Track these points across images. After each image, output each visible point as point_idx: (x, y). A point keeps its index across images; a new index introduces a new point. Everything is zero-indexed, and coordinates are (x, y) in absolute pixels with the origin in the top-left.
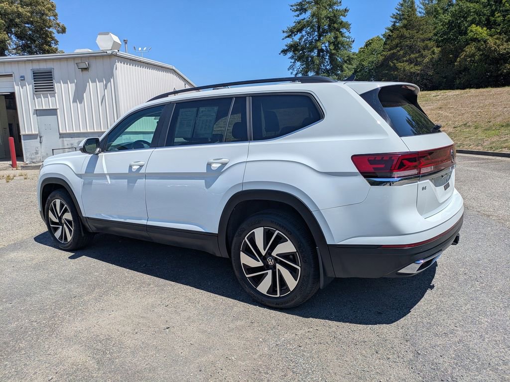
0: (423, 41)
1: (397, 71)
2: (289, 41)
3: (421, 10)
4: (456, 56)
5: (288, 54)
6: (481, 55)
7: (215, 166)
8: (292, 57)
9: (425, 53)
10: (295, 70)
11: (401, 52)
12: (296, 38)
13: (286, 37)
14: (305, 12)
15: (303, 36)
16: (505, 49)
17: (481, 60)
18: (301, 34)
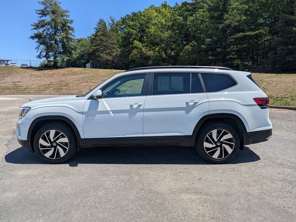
0: (112, 44)
1: (100, 58)
2: (36, 32)
3: (109, 28)
4: (129, 54)
5: (35, 39)
6: (140, 55)
7: (191, 104)
8: (38, 42)
9: (113, 50)
10: (40, 50)
11: (102, 49)
12: (41, 30)
13: (34, 29)
14: (45, 16)
15: (44, 30)
16: (149, 54)
17: (140, 57)
18: (43, 29)
